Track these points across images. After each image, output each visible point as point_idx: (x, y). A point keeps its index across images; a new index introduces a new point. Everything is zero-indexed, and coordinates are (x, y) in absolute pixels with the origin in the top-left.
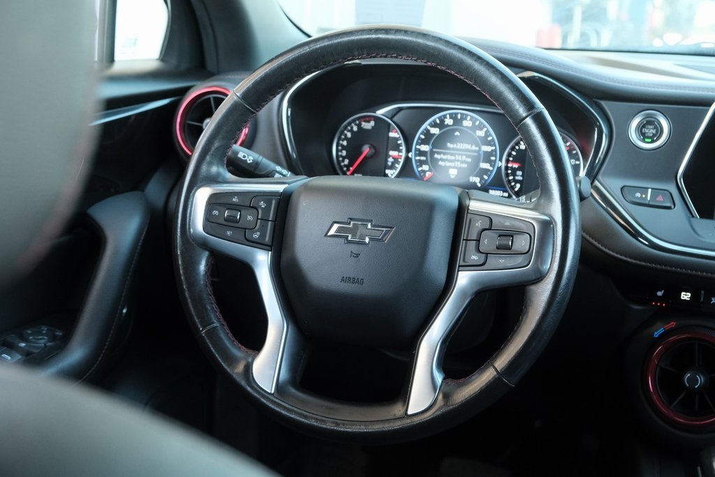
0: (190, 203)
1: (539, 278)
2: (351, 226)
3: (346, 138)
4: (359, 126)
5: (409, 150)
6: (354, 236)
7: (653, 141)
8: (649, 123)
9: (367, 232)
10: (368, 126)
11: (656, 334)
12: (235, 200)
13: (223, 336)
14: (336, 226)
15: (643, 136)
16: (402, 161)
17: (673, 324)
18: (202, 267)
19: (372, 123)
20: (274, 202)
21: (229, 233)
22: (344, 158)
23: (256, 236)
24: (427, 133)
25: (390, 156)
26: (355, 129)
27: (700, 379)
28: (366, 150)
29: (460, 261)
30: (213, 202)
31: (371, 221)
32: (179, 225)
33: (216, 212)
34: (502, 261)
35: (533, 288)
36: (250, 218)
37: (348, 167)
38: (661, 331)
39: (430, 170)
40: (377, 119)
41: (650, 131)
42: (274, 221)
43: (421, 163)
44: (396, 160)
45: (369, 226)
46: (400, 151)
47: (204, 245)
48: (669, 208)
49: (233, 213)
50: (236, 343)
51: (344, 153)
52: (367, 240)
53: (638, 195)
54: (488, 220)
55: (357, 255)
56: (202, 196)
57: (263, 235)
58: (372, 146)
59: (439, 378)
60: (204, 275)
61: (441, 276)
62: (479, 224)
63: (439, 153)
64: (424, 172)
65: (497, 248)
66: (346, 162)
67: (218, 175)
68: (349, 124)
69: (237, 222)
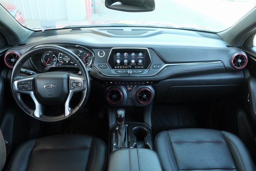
0: (13, 86)
1: (84, 90)
2: (48, 85)
3: (44, 57)
4: (46, 54)
5: (57, 58)
6: (49, 87)
7: (102, 56)
8: (101, 52)
10: (48, 54)
11: (107, 89)
12: (23, 83)
13: (27, 109)
14: (45, 86)
15: (100, 55)
16: (56, 60)
17: (110, 87)
18: (19, 97)
19: (49, 54)
20: (31, 82)
21: (23, 89)
22: (44, 61)
23: (29, 89)
24: (60, 54)
25: (54, 60)
26: (45, 55)
27: (115, 96)
28: (49, 59)
29: (70, 88)
30: (18, 84)
31: (52, 84)
33: (19, 86)
34: (77, 88)
35: (83, 91)
36: (27, 86)
37: (45, 63)
38: (108, 89)
39: (62, 62)
41: (102, 54)
42: (32, 85)
43: (60, 60)
44: (55, 60)
45: (51, 85)
46: (56, 58)
47: (18, 92)
48: (106, 68)
49: (23, 85)
50: (30, 109)
51: (44, 60)
52: (52, 88)
53: (101, 66)
54: (73, 81)
55: (50, 91)
56: (16, 83)
57: (30, 89)
58: (50, 58)
59: (70, 109)
60: (21, 100)
61: (67, 91)
62: (72, 81)
63: (64, 58)
64: (61, 62)
65: (76, 86)
66: (45, 62)
67: (19, 78)
68: (44, 54)
69: (25, 87)
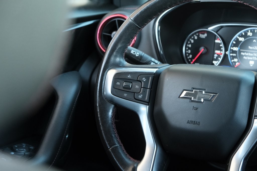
0: (104, 78)
2: (193, 92)
3: (191, 43)
4: (198, 36)
5: (226, 50)
6: (195, 98)
9: (202, 96)
10: (203, 36)
12: (129, 76)
13: (121, 151)
14: (185, 92)
16: (222, 56)
18: (110, 113)
19: (206, 35)
20: (150, 78)
21: (125, 95)
22: (189, 54)
23: (140, 97)
24: (237, 40)
25: (215, 53)
26: (196, 38)
28: (202, 49)
29: (255, 113)
30: (117, 78)
31: (205, 90)
32: (98, 90)
33: (118, 83)
36: (137, 87)
37: (191, 59)
39: (238, 61)
40: (208, 33)
42: (151, 89)
43: (233, 57)
44: (219, 56)
45: (204, 92)
46: (221, 50)
47: (111, 101)
49: (128, 84)
50: (128, 156)
51: (189, 51)
52: (202, 100)
55: (197, 109)
56: (111, 74)
57: (144, 97)
58: (206, 48)
60: (111, 118)
61: (244, 121)
63: (244, 52)
64: (235, 62)
66: (191, 56)
67: (120, 62)
68: (193, 35)
69: (130, 89)
